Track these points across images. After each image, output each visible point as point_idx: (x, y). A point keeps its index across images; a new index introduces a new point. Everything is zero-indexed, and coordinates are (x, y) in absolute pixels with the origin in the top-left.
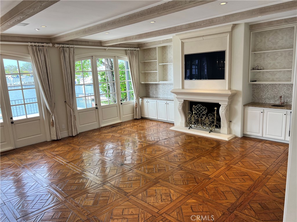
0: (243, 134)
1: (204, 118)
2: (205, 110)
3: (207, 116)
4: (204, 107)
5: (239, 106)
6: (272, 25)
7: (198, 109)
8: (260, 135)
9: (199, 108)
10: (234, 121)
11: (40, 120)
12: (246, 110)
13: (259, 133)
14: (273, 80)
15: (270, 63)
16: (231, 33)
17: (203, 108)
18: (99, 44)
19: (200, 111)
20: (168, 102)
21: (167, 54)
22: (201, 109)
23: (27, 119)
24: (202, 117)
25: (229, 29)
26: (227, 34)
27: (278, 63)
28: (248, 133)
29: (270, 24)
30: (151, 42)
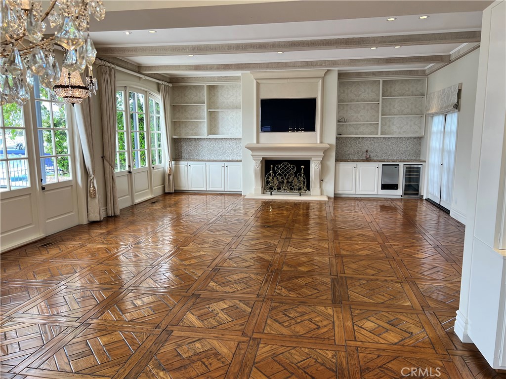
0: (335, 194)
1: (291, 178)
2: (293, 169)
3: (296, 176)
4: (292, 166)
5: (332, 162)
6: (361, 76)
7: (283, 168)
8: (353, 192)
9: (285, 166)
10: (325, 180)
11: (72, 186)
12: (337, 167)
13: (352, 191)
14: (357, 134)
15: (353, 116)
16: (323, 78)
17: (290, 167)
18: (137, 69)
19: (285, 170)
20: (226, 163)
21: (218, 97)
22: (288, 168)
23: (59, 183)
24: (288, 178)
25: (322, 74)
26: (319, 79)
27: (361, 116)
28: (340, 192)
29: (359, 74)
30: (197, 77)
